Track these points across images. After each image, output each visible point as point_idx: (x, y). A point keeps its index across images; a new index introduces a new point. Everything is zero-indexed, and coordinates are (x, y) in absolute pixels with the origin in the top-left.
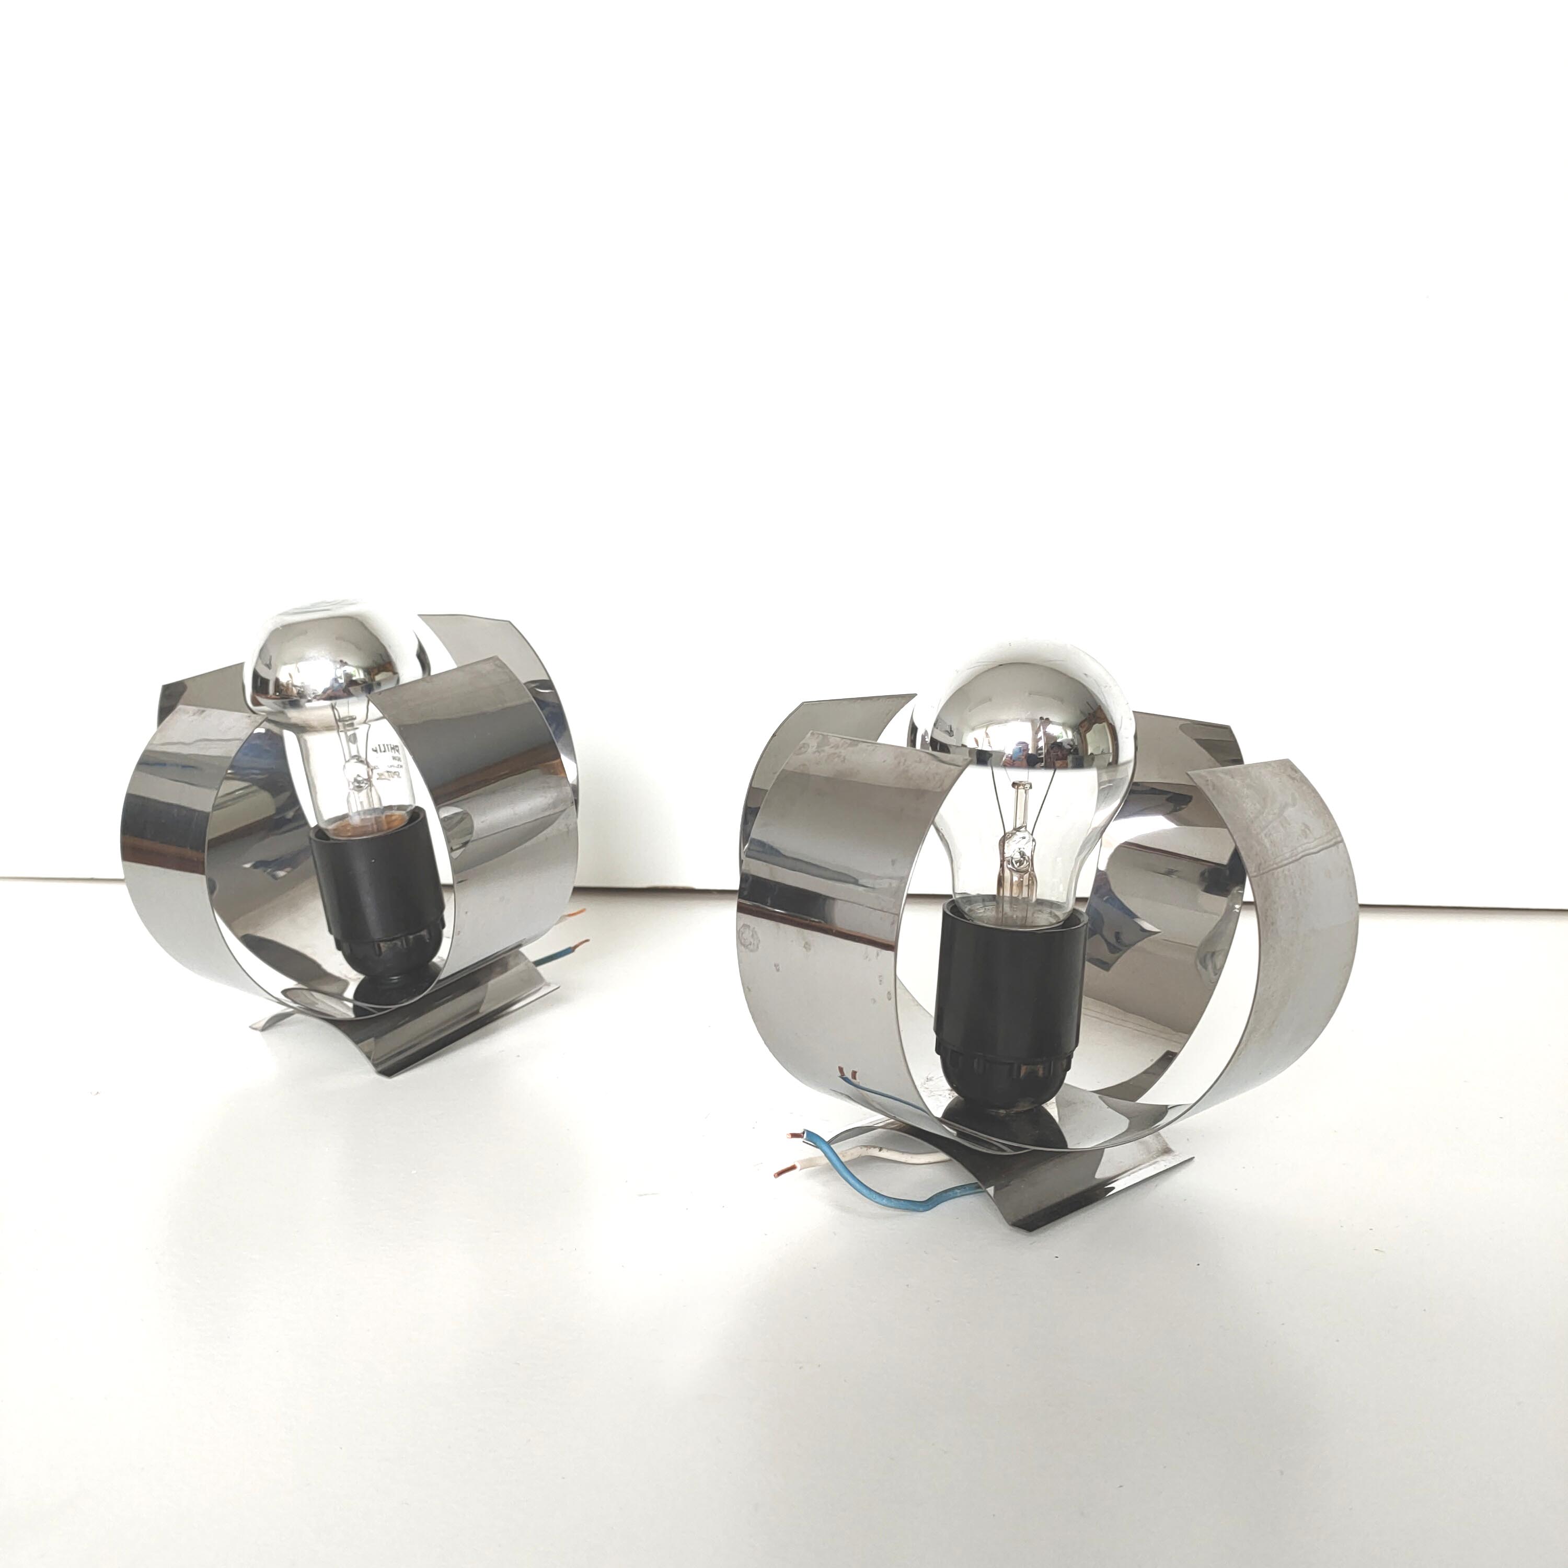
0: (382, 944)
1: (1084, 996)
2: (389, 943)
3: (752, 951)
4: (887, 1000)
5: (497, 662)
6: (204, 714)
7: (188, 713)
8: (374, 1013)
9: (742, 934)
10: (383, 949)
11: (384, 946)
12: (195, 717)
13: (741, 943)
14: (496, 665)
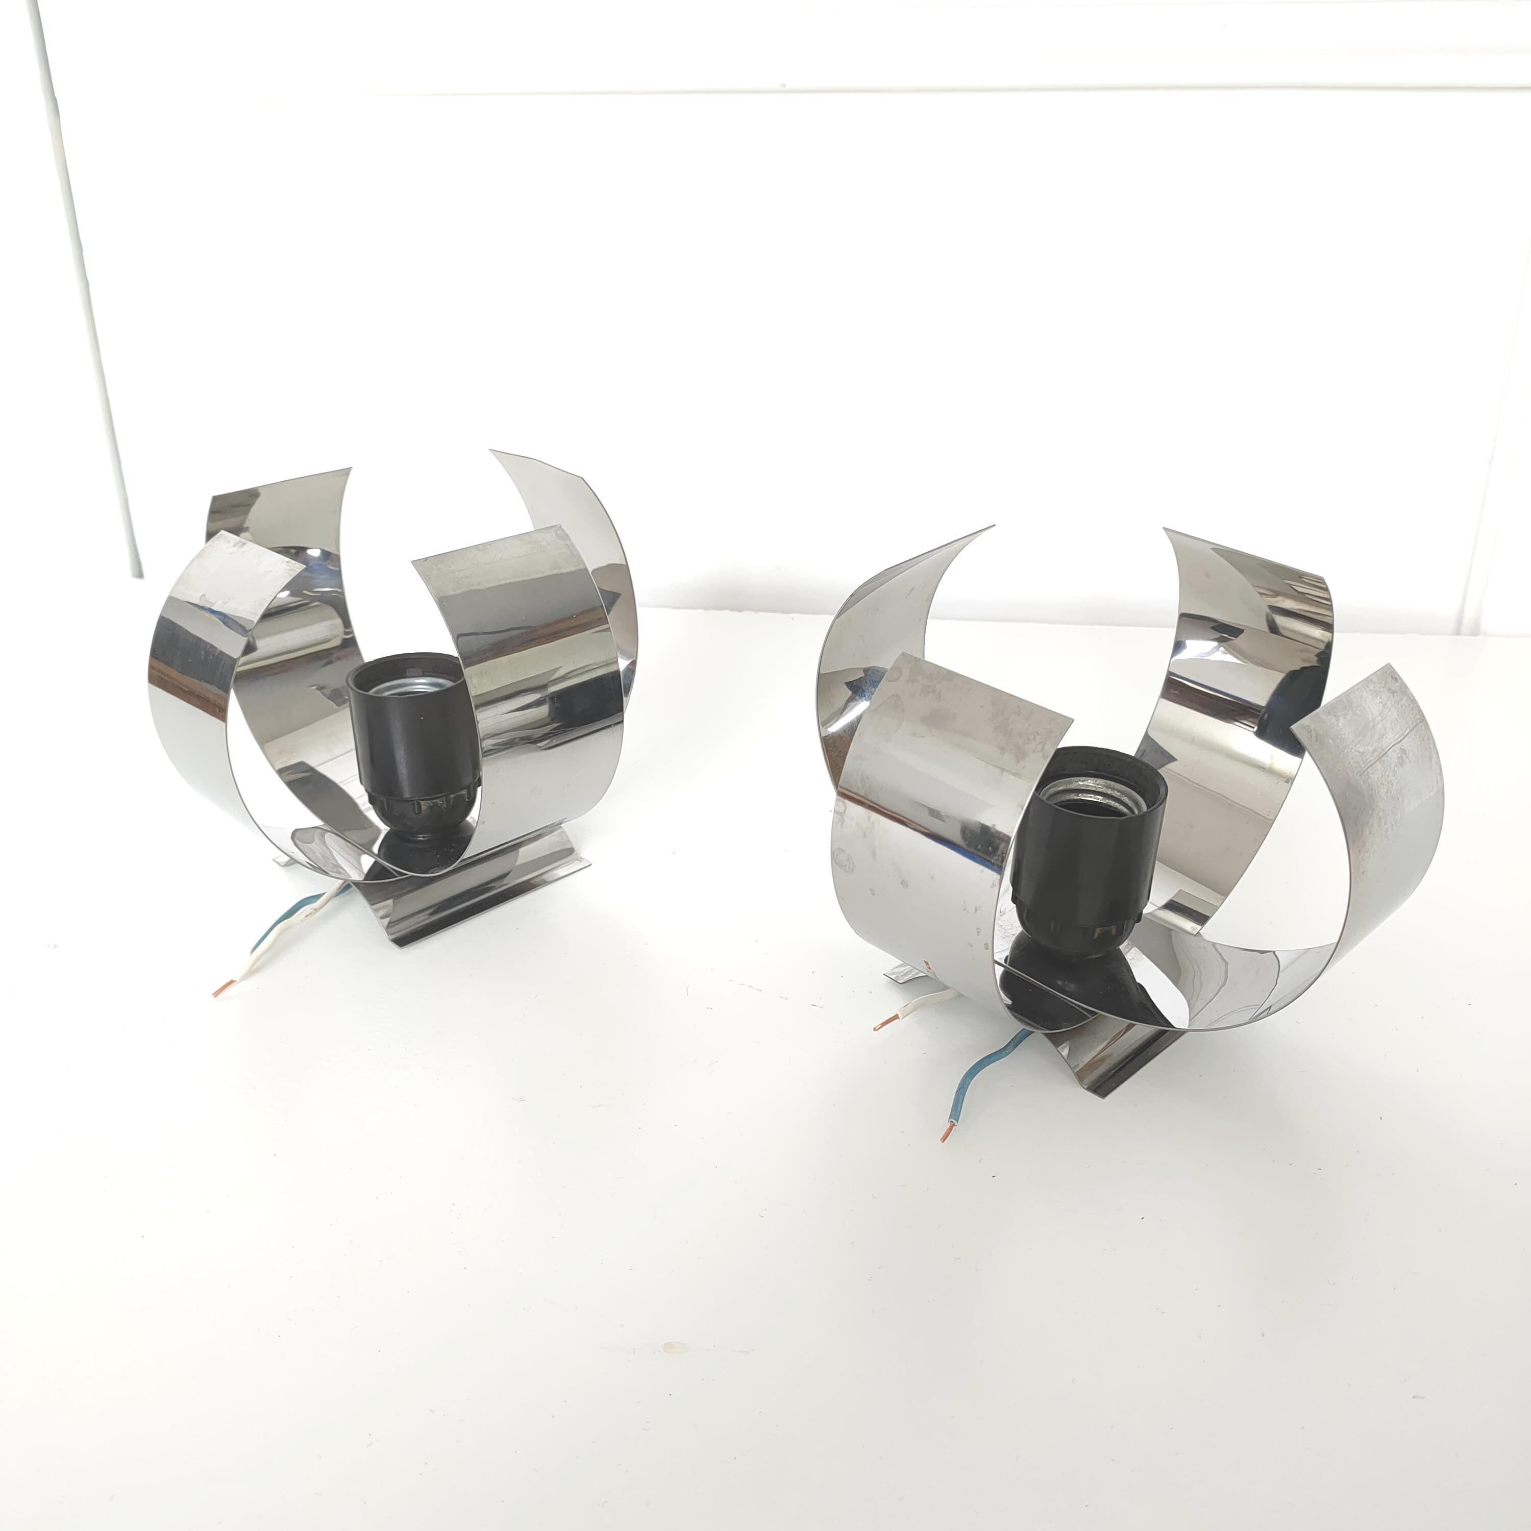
0: (422, 803)
1: (1157, 862)
2: (429, 802)
3: (846, 872)
4: (985, 949)
5: (559, 532)
6: (245, 547)
7: (229, 542)
8: (396, 877)
9: (837, 855)
10: (424, 808)
11: (424, 805)
12: (235, 549)
13: (836, 863)
14: (557, 535)
